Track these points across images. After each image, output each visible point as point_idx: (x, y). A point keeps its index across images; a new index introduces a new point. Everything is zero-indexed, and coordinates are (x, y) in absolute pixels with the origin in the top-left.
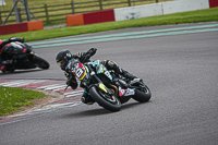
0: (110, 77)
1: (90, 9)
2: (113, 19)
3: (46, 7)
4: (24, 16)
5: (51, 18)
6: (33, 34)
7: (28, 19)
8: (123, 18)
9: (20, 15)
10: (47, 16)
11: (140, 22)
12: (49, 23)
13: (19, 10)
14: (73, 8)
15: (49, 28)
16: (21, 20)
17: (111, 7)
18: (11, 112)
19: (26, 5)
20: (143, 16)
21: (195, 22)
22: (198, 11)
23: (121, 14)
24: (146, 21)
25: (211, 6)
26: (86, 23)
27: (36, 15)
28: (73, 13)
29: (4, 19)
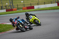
1: (28, 6)
2: (34, 8)
3: (17, 5)
4: (12, 7)
6: (14, 12)
8: (36, 8)
9: (11, 7)
10: (18, 7)
11: (41, 9)
13: (11, 6)
14: (24, 6)
15: (18, 10)
16: (11, 8)
17: (33, 5)
18: (8, 30)
19: (13, 4)
20: (41, 8)
21: (54, 9)
22: (55, 7)
23: (36, 7)
24: (42, 9)
25: (58, 6)
26: (27, 9)
27: (15, 7)
28: (24, 7)
29: (7, 8)
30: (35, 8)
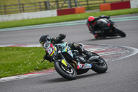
0: (72, 55)
2: (130, 8)
4: (73, 4)
5: (90, 6)
6: (79, 16)
7: (76, 6)
8: (136, 7)
9: (70, 3)
10: (88, 4)
12: (88, 9)
15: (89, 11)
16: (71, 6)
27: (81, 3)
28: (104, 3)
29: (60, 6)
30: (132, 6)
